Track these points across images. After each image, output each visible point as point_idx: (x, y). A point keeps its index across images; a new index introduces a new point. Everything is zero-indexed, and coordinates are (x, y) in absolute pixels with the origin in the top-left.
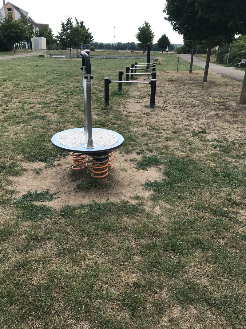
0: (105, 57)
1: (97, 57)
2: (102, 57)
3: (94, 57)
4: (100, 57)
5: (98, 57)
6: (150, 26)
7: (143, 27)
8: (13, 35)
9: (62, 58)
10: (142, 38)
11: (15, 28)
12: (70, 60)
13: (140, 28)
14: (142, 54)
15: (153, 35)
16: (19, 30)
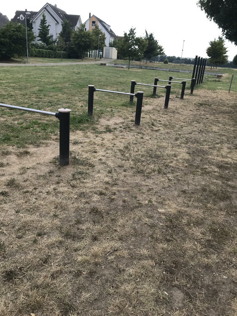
0: (168, 70)
1: (159, 69)
2: (165, 69)
3: (157, 69)
4: (163, 69)
5: (161, 69)
6: (224, 41)
7: (214, 42)
8: (83, 43)
9: (122, 67)
10: (212, 52)
11: (85, 37)
12: (127, 70)
13: (211, 42)
14: (210, 69)
15: (226, 50)
16: (89, 39)
